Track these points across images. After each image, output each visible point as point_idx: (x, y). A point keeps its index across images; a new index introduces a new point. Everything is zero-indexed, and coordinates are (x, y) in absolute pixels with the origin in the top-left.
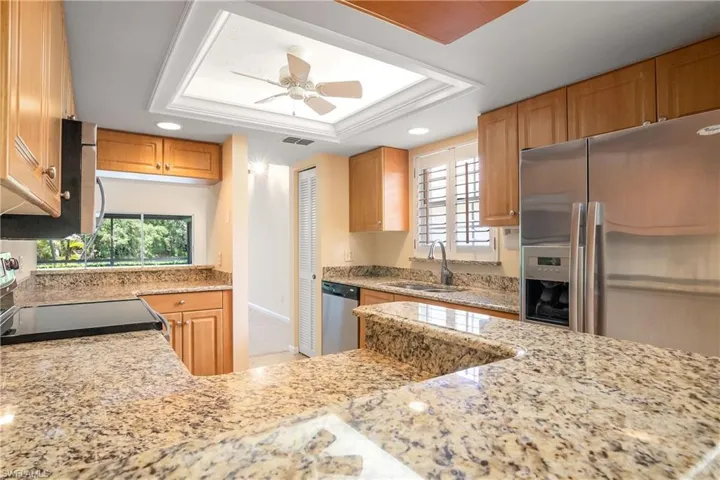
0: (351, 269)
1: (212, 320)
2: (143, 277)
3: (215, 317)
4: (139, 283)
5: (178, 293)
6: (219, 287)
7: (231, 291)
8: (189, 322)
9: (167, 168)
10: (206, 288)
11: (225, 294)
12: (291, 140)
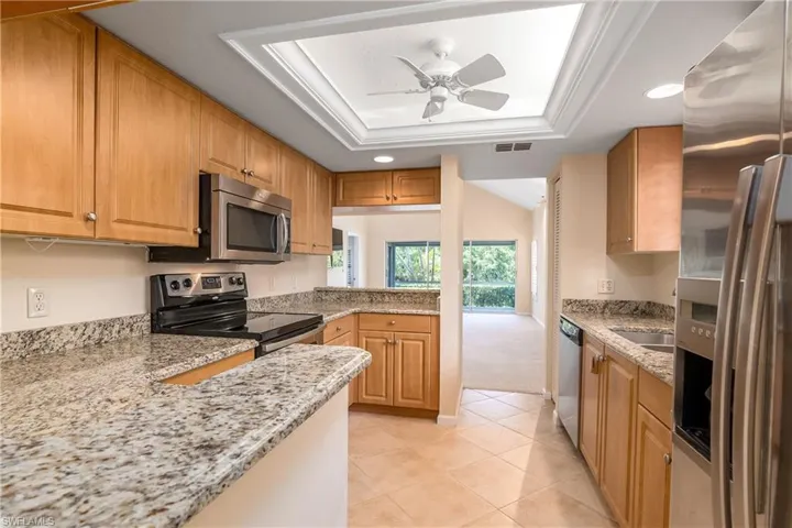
0: (606, 304)
1: (421, 343)
2: (387, 298)
3: (424, 341)
4: (383, 302)
5: (390, 314)
6: (427, 312)
7: (438, 316)
8: (400, 342)
9: (395, 198)
10: (414, 311)
11: (434, 319)
12: (503, 148)
